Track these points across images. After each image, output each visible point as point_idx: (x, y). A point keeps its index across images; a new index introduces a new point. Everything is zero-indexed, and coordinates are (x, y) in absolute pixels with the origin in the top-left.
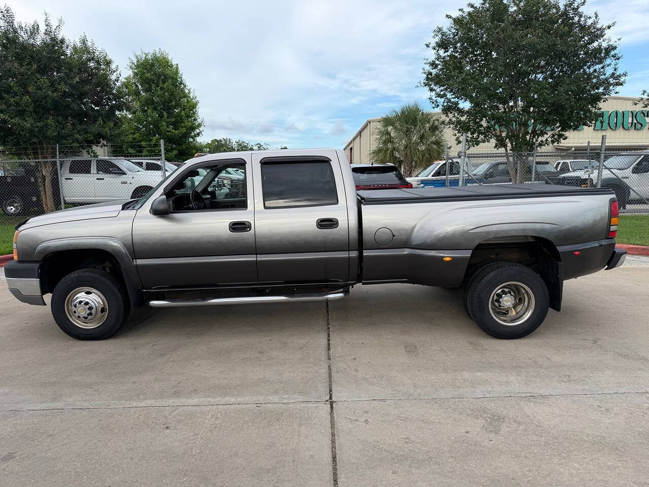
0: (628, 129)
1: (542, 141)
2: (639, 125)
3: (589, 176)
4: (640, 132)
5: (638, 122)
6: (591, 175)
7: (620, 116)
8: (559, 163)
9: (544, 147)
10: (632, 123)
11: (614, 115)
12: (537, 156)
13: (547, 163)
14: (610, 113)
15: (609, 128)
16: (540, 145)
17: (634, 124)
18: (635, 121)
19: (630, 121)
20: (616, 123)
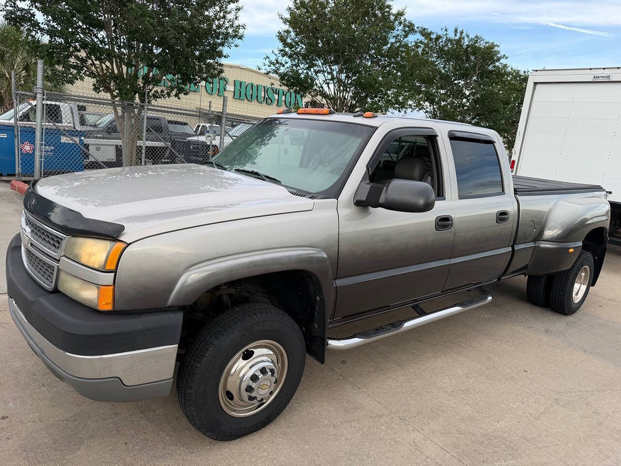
0: (261, 103)
1: (156, 92)
2: (269, 100)
3: (211, 142)
4: (271, 107)
5: (269, 98)
6: (213, 141)
7: (255, 89)
8: (199, 126)
9: (160, 99)
10: (264, 97)
11: (249, 87)
12: (148, 109)
13: (185, 124)
14: (247, 84)
15: (246, 99)
16: (155, 97)
17: (265, 99)
18: (267, 96)
19: (263, 96)
20: (252, 95)
